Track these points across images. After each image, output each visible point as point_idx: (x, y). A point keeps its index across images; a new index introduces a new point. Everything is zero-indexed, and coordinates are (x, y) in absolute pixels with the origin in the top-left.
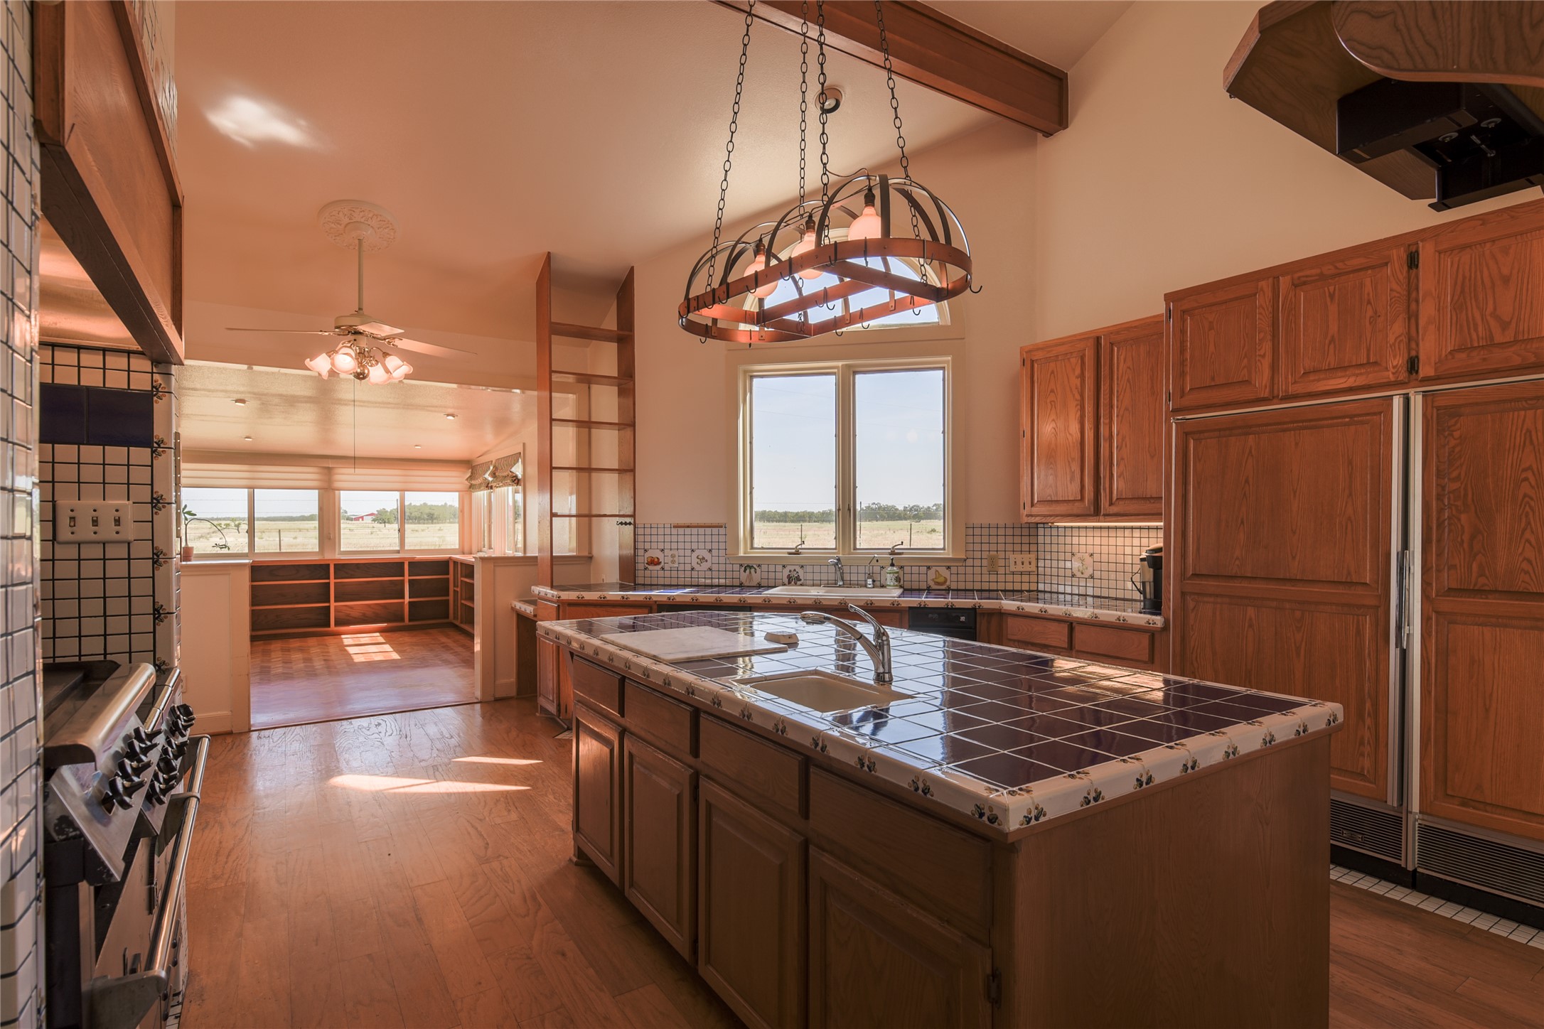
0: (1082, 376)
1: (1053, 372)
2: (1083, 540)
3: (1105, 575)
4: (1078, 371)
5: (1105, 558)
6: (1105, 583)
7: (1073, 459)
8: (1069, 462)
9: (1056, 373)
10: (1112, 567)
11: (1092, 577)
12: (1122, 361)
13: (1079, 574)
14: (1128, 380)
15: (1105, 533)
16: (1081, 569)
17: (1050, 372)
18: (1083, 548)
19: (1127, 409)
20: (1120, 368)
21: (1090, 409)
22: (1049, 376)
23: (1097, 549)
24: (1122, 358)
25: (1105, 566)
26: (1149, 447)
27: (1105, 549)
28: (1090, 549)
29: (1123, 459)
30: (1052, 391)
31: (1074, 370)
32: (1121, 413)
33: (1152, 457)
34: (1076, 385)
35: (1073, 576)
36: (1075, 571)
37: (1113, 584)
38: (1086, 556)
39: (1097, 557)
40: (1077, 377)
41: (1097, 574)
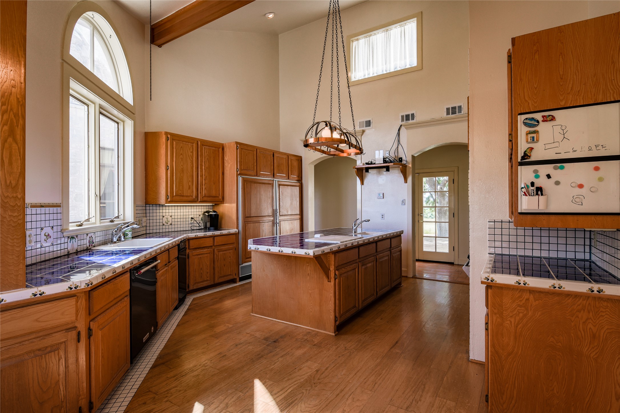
0: (192, 152)
1: (182, 147)
2: (167, 211)
3: (176, 223)
4: (191, 150)
5: (176, 217)
6: (176, 226)
7: (190, 181)
8: (188, 182)
9: (183, 148)
10: (179, 220)
11: (171, 224)
12: (206, 152)
13: (166, 224)
14: (207, 159)
15: (176, 208)
16: (167, 222)
17: (180, 147)
18: (167, 214)
19: (207, 168)
20: (205, 154)
21: (196, 165)
22: (180, 148)
23: (173, 214)
24: (206, 151)
25: (176, 220)
26: (213, 181)
27: (176, 214)
28: (170, 214)
29: (206, 183)
30: (181, 154)
31: (190, 149)
32: (205, 169)
33: (214, 184)
34: (191, 155)
35: (163, 225)
36: (164, 223)
37: (179, 226)
38: (169, 217)
39: (173, 217)
40: (191, 152)
41: (173, 223)
